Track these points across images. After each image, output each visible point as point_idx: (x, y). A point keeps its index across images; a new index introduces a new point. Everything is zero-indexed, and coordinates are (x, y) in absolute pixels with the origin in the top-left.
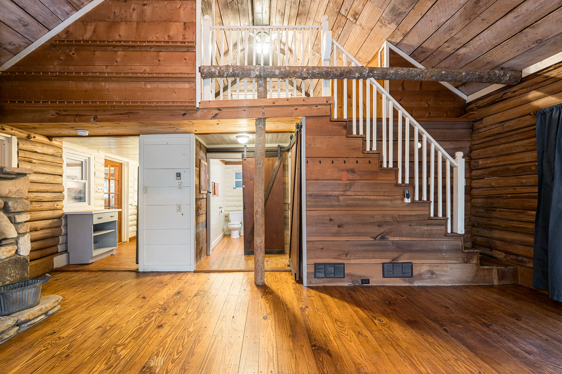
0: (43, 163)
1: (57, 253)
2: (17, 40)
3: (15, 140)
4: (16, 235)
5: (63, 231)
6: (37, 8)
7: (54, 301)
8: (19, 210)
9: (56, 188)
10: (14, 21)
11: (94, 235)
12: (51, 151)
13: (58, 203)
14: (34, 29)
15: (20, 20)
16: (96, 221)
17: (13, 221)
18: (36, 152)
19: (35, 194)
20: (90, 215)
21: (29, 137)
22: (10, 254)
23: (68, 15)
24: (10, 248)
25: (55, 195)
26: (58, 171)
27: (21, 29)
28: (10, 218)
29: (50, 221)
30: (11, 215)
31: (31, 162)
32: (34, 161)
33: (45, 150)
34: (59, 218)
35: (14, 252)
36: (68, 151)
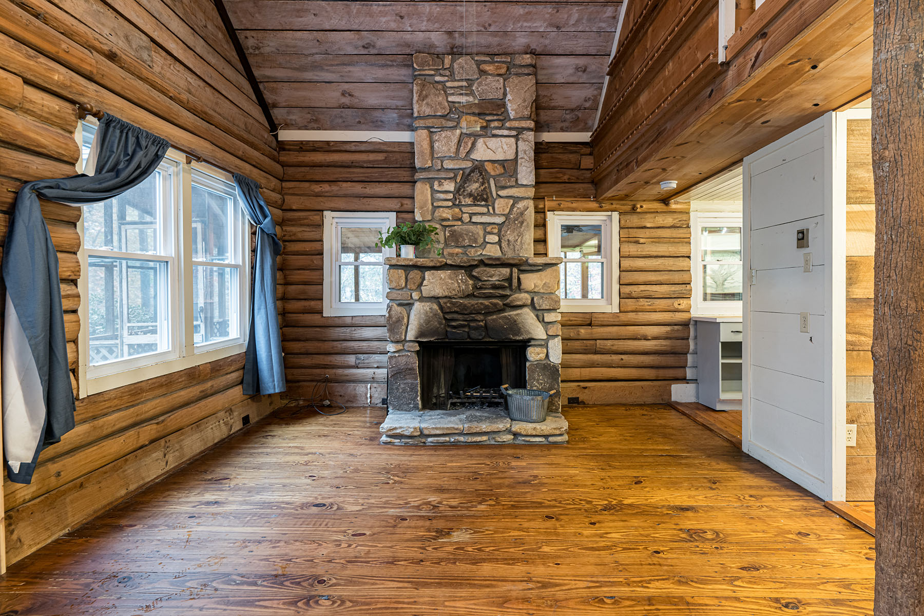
0: (658, 240)
1: (684, 380)
2: (589, 92)
3: (616, 215)
4: (545, 337)
5: (692, 347)
6: (582, 42)
9: (677, 277)
10: (571, 75)
11: (721, 361)
12: (669, 220)
13: (681, 301)
14: (594, 67)
15: (577, 69)
16: (726, 336)
17: (542, 320)
18: (645, 227)
19: (642, 288)
20: (712, 325)
21: (634, 208)
22: (538, 358)
24: (538, 350)
25: (673, 288)
26: (682, 250)
27: (584, 78)
28: (537, 316)
29: (668, 328)
30: (540, 313)
31: (637, 242)
32: (642, 241)
33: (661, 220)
34: (686, 324)
35: (543, 356)
36: (700, 214)
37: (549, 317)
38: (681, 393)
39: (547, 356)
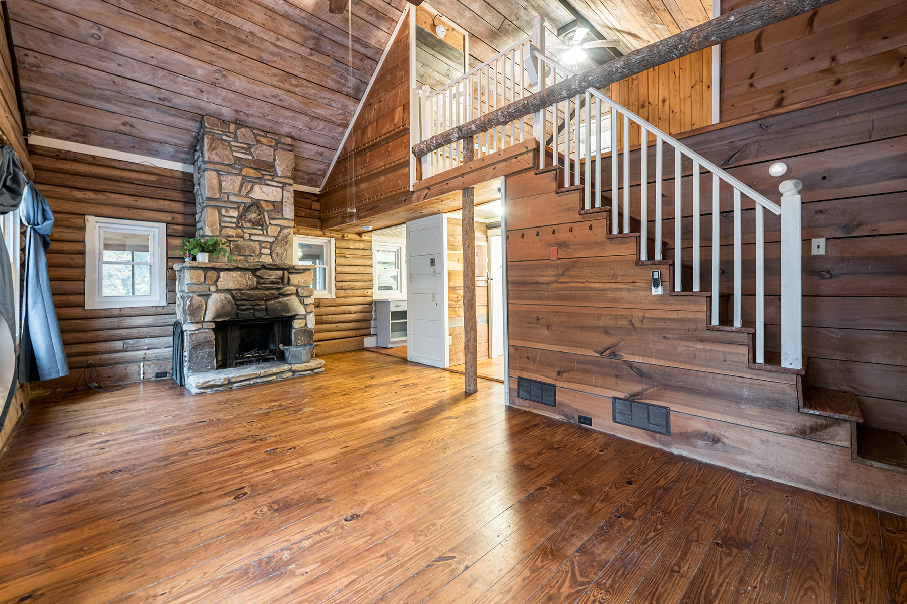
0: (356, 256)
1: (370, 335)
2: (322, 166)
3: (333, 240)
4: (305, 313)
5: (374, 316)
6: (323, 140)
7: (317, 363)
8: (305, 295)
9: (366, 278)
10: (313, 155)
11: (391, 322)
12: (361, 245)
13: (368, 291)
14: (327, 154)
15: (317, 153)
16: (393, 308)
17: (303, 303)
18: (349, 248)
19: (348, 283)
20: (386, 303)
21: (343, 236)
22: (300, 326)
23: (343, 134)
24: (300, 321)
25: (365, 283)
26: (368, 262)
27: (320, 158)
28: (300, 300)
29: (362, 306)
30: (302, 299)
31: (345, 257)
32: (347, 256)
33: (357, 245)
34: (370, 304)
35: (303, 324)
36: (377, 243)
37: (307, 301)
38: (369, 342)
39: (306, 324)
